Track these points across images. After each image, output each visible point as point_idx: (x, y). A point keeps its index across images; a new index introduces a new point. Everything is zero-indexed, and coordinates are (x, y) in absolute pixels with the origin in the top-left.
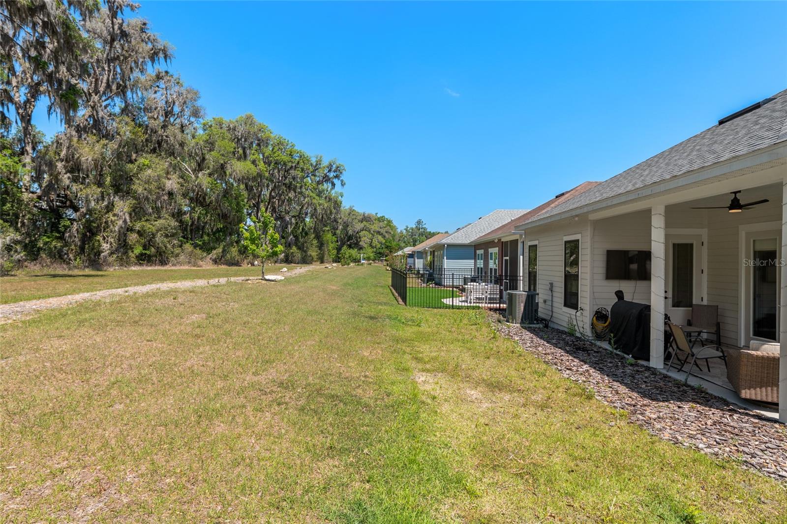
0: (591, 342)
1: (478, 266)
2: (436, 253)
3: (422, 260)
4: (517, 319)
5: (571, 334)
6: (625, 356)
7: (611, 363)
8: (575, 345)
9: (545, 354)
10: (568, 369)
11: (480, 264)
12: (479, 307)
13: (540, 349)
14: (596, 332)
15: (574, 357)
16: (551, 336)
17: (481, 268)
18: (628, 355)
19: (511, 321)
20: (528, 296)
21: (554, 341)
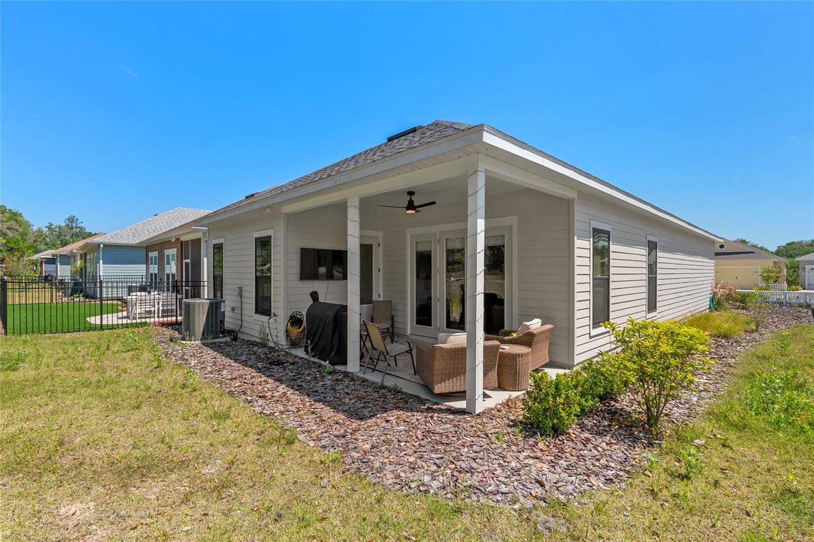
0: (285, 352)
1: (152, 272)
2: (88, 257)
3: (69, 266)
4: (197, 333)
5: (264, 345)
6: (322, 362)
7: (309, 375)
8: (268, 359)
9: (231, 379)
10: (260, 397)
11: (154, 269)
12: (146, 323)
13: (225, 372)
14: (291, 340)
15: (268, 376)
16: (240, 351)
17: (156, 274)
18: (326, 361)
19: (188, 339)
20: (211, 305)
21: (243, 358)
